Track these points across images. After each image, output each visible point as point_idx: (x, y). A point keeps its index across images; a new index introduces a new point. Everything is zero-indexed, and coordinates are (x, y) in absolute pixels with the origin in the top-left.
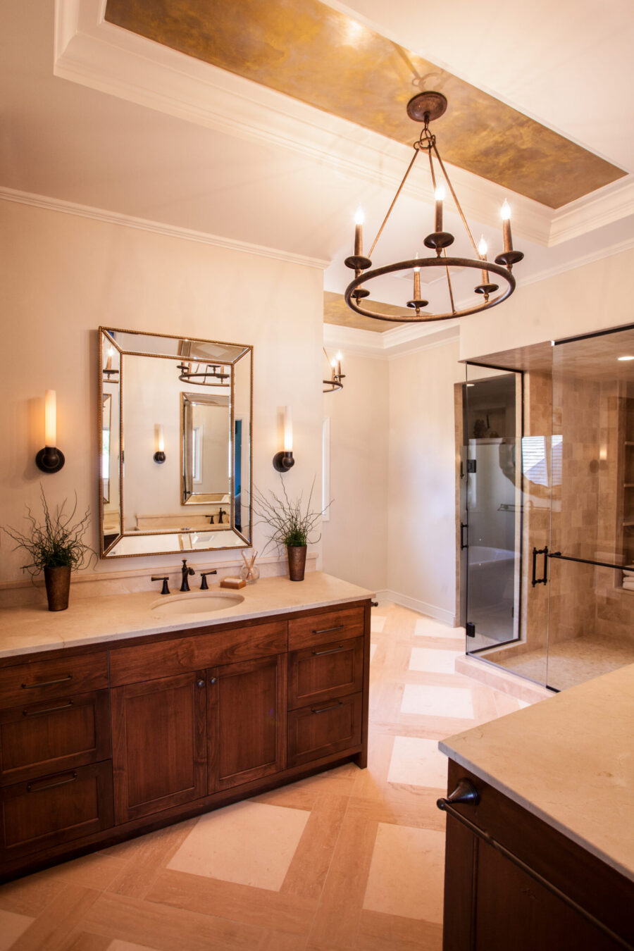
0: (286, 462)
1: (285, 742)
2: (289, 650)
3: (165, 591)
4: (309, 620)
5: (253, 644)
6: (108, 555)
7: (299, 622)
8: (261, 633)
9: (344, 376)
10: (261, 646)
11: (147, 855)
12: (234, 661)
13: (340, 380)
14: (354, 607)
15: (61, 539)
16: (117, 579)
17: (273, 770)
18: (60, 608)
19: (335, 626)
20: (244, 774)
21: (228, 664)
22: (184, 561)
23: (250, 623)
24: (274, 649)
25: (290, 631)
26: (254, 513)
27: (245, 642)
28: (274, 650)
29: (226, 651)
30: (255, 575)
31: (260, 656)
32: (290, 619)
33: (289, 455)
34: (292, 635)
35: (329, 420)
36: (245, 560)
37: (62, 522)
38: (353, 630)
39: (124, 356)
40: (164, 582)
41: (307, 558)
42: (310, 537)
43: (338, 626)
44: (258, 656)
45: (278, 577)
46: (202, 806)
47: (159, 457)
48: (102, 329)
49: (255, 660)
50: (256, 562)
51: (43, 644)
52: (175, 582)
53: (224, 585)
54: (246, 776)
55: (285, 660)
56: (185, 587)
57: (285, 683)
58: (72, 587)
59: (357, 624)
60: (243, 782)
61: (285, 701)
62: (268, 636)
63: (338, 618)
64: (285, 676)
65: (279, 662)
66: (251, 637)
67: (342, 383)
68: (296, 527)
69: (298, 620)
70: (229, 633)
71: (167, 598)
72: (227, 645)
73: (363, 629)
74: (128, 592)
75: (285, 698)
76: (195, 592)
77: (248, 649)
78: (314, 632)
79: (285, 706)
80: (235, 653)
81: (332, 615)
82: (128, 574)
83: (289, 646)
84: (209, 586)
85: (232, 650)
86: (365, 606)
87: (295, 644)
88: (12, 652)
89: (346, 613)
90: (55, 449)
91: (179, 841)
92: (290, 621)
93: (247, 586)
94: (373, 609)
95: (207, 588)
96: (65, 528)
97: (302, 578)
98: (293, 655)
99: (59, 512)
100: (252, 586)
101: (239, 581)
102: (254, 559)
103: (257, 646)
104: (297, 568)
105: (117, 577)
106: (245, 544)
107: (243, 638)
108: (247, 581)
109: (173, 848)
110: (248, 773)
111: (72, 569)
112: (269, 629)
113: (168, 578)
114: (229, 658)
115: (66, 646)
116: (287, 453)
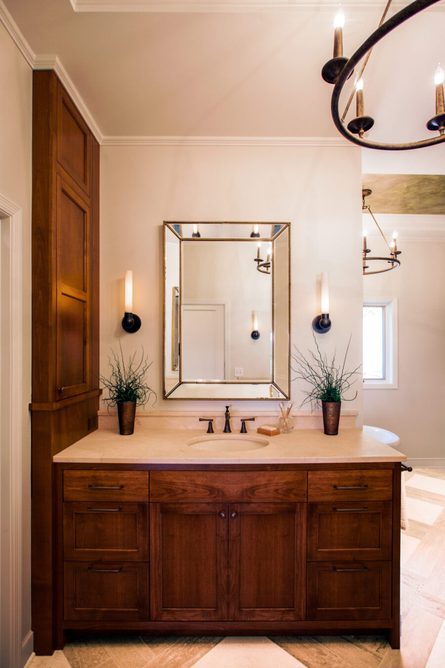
0: (322, 323)
1: (304, 592)
2: (309, 500)
3: (210, 430)
4: (330, 474)
5: (272, 488)
6: (168, 397)
7: (319, 474)
8: (280, 479)
9: (400, 253)
10: (280, 491)
11: (171, 657)
12: (253, 500)
13: (396, 257)
14: (381, 469)
15: (132, 382)
16: (176, 416)
17: (291, 617)
18: (127, 433)
19: (359, 485)
20: (263, 611)
21: (249, 503)
22: (227, 407)
23: (269, 468)
24: (293, 496)
25: (310, 482)
26: (292, 371)
27: (265, 485)
28: (293, 498)
29: (246, 490)
30: (290, 426)
31: (280, 501)
32: (310, 470)
33: (326, 317)
34: (312, 486)
35: (396, 300)
36: (282, 411)
37: (134, 368)
38: (381, 492)
39: (182, 242)
40: (209, 423)
41: (341, 415)
42: (345, 395)
43: (362, 486)
44: (277, 501)
45: (315, 429)
46: (222, 629)
47: (255, 335)
48: (166, 223)
49: (275, 503)
50: (292, 413)
51: (89, 457)
52: (219, 425)
53: (260, 431)
54: (264, 614)
55: (305, 510)
56: (227, 429)
57: (304, 533)
58: (136, 418)
59: (384, 487)
60: (261, 619)
61: (304, 552)
62: (286, 483)
63: (362, 477)
64: (304, 526)
65: (298, 510)
66: (270, 481)
67: (398, 259)
68: (331, 384)
69: (319, 472)
70: (249, 474)
71: (211, 436)
72: (247, 485)
73: (391, 493)
74: (184, 428)
75: (304, 547)
76: (235, 435)
77: (267, 491)
78: (335, 487)
79: (304, 555)
80: (255, 493)
81: (355, 473)
82: (184, 414)
83: (309, 497)
84: (247, 431)
85: (252, 490)
86: (395, 470)
87: (315, 496)
88: (67, 459)
89: (370, 473)
90: (131, 314)
91: (198, 656)
92: (309, 472)
93: (281, 435)
94: (404, 474)
95: (246, 432)
96: (136, 373)
97: (335, 432)
98: (312, 507)
99: (131, 361)
100: (285, 435)
101: (272, 429)
102: (289, 410)
103: (276, 490)
104: (331, 423)
105: (175, 415)
106: (284, 397)
107: (263, 481)
108: (281, 430)
109: (191, 661)
110: (266, 612)
111: (137, 405)
112: (289, 476)
113: (212, 420)
114: (250, 497)
115: (103, 462)
116: (323, 315)
